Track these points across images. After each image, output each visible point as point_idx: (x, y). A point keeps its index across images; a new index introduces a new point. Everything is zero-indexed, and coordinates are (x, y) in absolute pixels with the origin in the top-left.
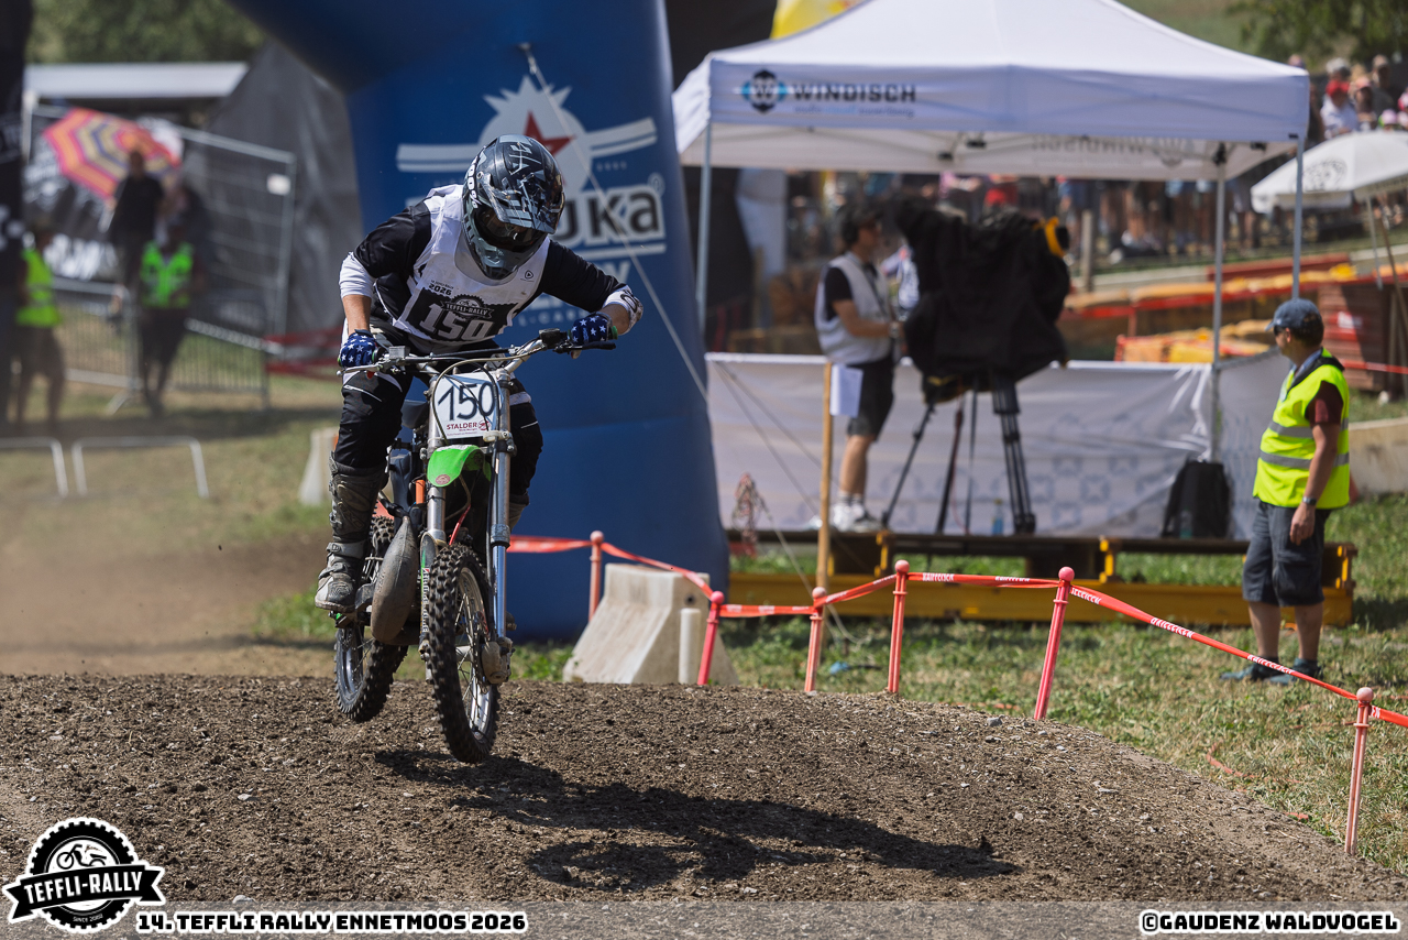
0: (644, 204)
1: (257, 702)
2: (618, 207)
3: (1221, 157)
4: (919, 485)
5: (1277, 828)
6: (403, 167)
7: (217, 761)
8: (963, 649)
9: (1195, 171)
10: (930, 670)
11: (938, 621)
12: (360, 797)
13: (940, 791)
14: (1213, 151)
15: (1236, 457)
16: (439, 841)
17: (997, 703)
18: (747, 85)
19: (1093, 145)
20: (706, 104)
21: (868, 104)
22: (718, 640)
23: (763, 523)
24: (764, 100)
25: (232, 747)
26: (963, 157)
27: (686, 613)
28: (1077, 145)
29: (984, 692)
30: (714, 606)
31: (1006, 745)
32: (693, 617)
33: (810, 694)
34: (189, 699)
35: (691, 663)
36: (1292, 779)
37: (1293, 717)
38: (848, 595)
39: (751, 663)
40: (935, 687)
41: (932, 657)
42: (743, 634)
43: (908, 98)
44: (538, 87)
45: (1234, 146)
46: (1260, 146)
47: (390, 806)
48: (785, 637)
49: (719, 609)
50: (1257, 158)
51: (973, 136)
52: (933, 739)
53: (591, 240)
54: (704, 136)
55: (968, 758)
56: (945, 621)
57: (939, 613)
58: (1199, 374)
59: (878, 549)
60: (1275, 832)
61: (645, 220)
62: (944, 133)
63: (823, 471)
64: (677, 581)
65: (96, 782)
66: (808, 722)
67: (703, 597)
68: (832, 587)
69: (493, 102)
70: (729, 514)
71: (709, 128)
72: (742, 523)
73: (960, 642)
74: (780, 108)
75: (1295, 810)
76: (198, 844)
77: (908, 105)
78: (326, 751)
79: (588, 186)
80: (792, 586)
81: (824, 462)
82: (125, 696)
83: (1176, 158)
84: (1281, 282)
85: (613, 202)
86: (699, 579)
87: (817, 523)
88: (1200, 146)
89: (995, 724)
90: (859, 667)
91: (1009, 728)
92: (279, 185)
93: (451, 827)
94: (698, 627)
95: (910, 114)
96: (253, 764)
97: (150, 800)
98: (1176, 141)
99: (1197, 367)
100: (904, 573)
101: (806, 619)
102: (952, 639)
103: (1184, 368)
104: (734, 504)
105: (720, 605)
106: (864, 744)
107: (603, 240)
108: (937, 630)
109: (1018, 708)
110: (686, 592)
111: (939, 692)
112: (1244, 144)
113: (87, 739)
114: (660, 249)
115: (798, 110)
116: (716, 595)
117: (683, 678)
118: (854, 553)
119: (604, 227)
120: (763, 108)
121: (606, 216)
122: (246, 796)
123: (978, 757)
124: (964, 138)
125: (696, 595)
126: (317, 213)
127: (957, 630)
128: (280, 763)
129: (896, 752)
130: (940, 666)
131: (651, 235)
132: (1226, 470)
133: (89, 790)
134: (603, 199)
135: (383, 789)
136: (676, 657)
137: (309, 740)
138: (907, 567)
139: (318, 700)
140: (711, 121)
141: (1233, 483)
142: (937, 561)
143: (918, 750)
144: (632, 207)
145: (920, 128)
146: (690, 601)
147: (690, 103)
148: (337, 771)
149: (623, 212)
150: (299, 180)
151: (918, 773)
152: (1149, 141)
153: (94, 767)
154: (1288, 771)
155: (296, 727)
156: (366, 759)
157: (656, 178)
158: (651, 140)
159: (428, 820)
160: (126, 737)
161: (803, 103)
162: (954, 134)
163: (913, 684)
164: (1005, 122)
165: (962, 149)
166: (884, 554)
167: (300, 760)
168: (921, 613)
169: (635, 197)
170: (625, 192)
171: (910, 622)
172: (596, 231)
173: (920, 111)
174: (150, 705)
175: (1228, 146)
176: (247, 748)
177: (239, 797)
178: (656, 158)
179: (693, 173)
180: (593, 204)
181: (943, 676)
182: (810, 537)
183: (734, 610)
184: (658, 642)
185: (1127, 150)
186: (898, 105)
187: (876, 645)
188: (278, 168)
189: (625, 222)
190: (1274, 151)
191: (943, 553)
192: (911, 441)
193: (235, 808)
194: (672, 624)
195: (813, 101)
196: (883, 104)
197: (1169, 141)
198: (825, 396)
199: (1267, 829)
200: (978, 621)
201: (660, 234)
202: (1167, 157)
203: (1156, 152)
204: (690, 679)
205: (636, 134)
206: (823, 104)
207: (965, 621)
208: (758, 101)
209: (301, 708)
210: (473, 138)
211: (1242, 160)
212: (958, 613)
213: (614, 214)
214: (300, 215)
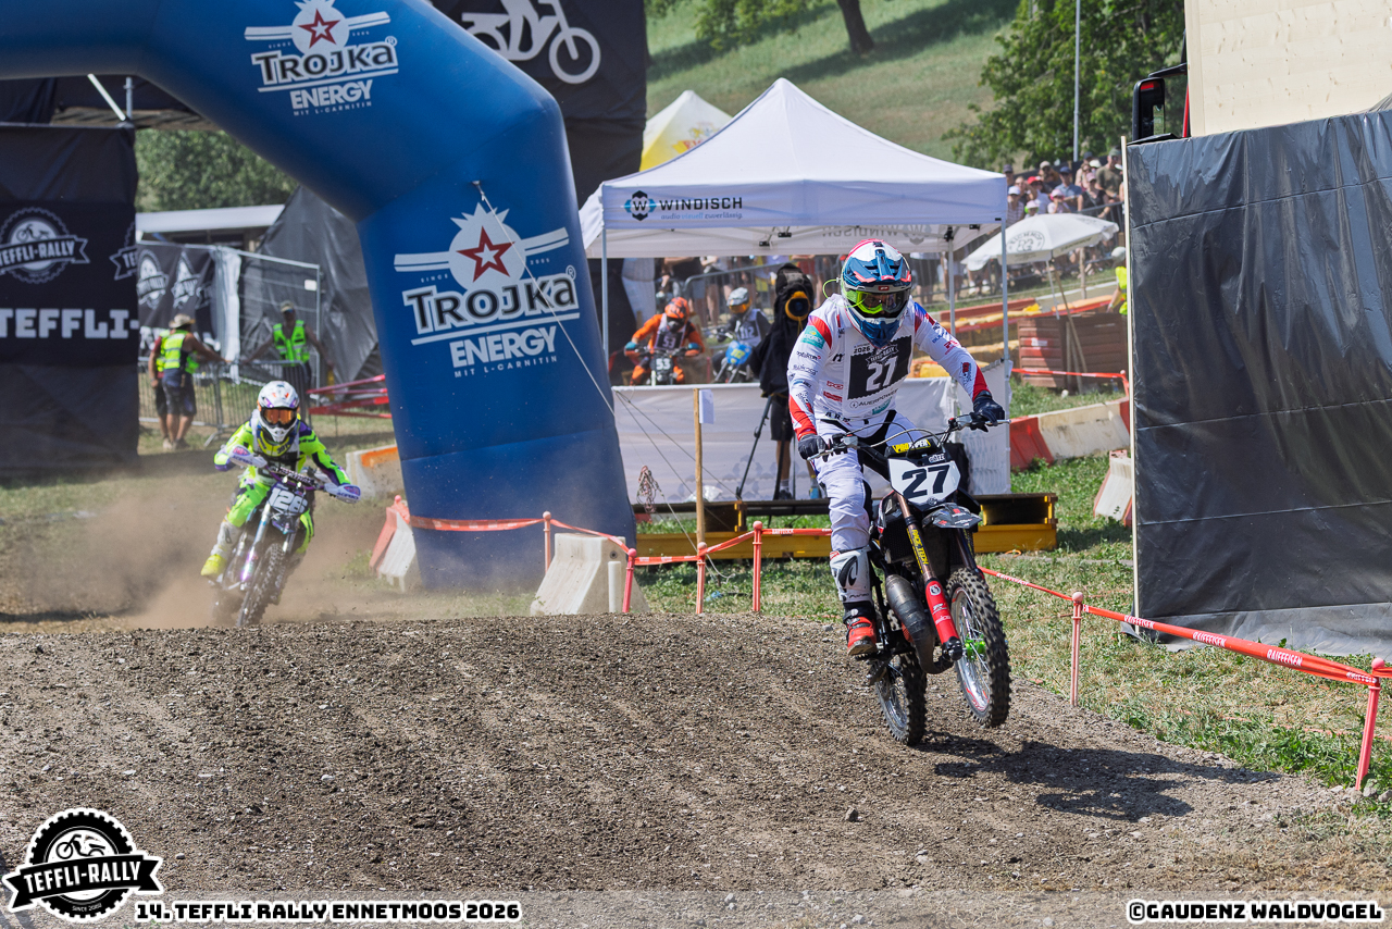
0: (564, 286)
1: (327, 640)
2: (546, 289)
3: (949, 236)
4: (759, 467)
5: (1024, 691)
6: (398, 269)
7: (303, 683)
8: (798, 578)
9: (933, 245)
10: (776, 596)
11: (778, 560)
12: (402, 702)
13: (795, 678)
14: (944, 232)
15: (971, 438)
16: (458, 730)
17: (825, 614)
18: (628, 202)
19: (863, 232)
20: (601, 216)
21: (711, 211)
22: (634, 579)
23: (658, 500)
24: (640, 211)
25: (312, 673)
26: (775, 244)
27: (612, 564)
28: (853, 231)
29: (815, 607)
30: (630, 558)
31: (837, 643)
32: (616, 566)
33: (700, 615)
34: (279, 641)
35: (616, 598)
36: (1028, 656)
37: (1026, 614)
38: (722, 546)
39: (656, 596)
40: (781, 606)
41: (778, 585)
42: (649, 576)
43: (738, 205)
44: (488, 210)
45: (958, 228)
46: (975, 227)
47: (423, 708)
48: (677, 577)
49: (633, 560)
50: (975, 234)
51: (782, 230)
52: (788, 642)
53: (529, 313)
54: (601, 237)
55: (812, 654)
56: (783, 560)
57: (780, 556)
58: (944, 383)
59: (737, 512)
60: (1022, 694)
61: (565, 297)
62: (763, 228)
63: (697, 462)
64: (604, 542)
65: (221, 702)
66: (702, 635)
67: (622, 552)
68: (709, 541)
69: (457, 221)
70: (635, 496)
71: (604, 232)
72: (644, 500)
73: (795, 574)
74: (651, 216)
75: (1033, 678)
76: (294, 741)
77: (737, 210)
78: (377, 673)
79: (525, 276)
80: (681, 542)
81: (697, 457)
82: (237, 642)
83: (920, 238)
84: (990, 318)
85: (543, 285)
86: (619, 540)
87: (693, 498)
88: (935, 229)
89: (829, 629)
90: (730, 594)
91: (838, 632)
92: (311, 285)
93: (466, 720)
94: (620, 574)
95: (740, 217)
96: (328, 684)
97: (260, 713)
98: (919, 226)
99: (942, 379)
100: (759, 530)
101: (693, 564)
102: (790, 572)
103: (934, 380)
104: (638, 486)
105: (634, 557)
106: (740, 649)
107: (538, 312)
108: (778, 566)
109: (838, 617)
110: (610, 549)
111: (784, 609)
112: (965, 226)
113: (213, 673)
114: (576, 316)
115: (663, 217)
116: (632, 551)
117: (612, 609)
118: (720, 517)
119: (537, 302)
120: (640, 217)
121: (538, 295)
122: (324, 706)
123: (818, 652)
124: (777, 231)
125: (617, 551)
126: (338, 303)
127: (792, 565)
128: (346, 682)
129: (763, 652)
130: (783, 591)
131: (569, 307)
132: (965, 448)
133: (216, 708)
134: (536, 285)
135: (417, 696)
136: (606, 594)
137: (364, 665)
138: (761, 525)
139: (369, 637)
140: (605, 228)
141: (971, 456)
142: (774, 519)
143: (777, 650)
144: (556, 289)
145: (746, 226)
146: (614, 555)
147: (590, 216)
148: (385, 685)
149: (549, 293)
150: (324, 281)
151: (778, 666)
152: (901, 227)
153: (219, 692)
154: (1025, 651)
155: (355, 657)
156: (404, 676)
157: (570, 268)
158: (566, 242)
159: (450, 716)
160: (240, 670)
161: (667, 213)
162: (770, 229)
163: (766, 604)
164: (804, 220)
165: (775, 238)
166: (740, 516)
167: (359, 679)
168: (768, 556)
169: (556, 282)
170: (551, 278)
171: (764, 561)
172: (532, 306)
173: (746, 215)
174: (254, 647)
175: (954, 228)
176: (323, 673)
177: (320, 707)
178: (569, 254)
179: (595, 263)
180: (529, 288)
181: (786, 598)
182: (690, 508)
183: (644, 560)
184: (593, 584)
185: (886, 233)
186: (731, 211)
187: (738, 579)
188: (310, 275)
189: (551, 299)
190: (985, 230)
191: (778, 514)
192: (755, 439)
193: (318, 715)
194: (603, 572)
195: (673, 210)
196: (721, 210)
197: (914, 226)
198: (696, 411)
199: (1017, 691)
200: (806, 559)
201: (576, 306)
202: (914, 238)
203: (906, 235)
204: (616, 609)
205: (555, 239)
206: (680, 212)
207: (798, 560)
208: (637, 213)
209: (357, 643)
210: (444, 246)
211: (963, 237)
212: (792, 554)
213: (544, 294)
214: (327, 305)
